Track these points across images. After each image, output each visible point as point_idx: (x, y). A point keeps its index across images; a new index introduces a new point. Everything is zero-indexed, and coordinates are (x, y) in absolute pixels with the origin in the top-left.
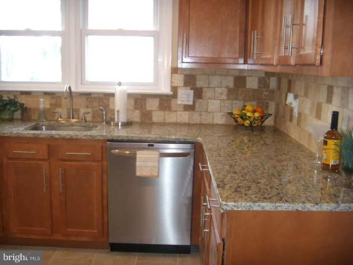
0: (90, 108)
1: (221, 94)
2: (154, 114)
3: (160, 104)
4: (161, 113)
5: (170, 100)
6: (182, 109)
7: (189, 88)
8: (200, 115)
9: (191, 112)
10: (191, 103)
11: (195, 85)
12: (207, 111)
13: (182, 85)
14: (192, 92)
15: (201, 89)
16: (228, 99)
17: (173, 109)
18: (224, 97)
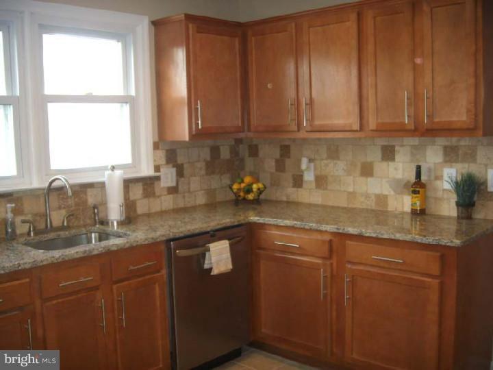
0: (64, 208)
1: (201, 169)
2: (139, 204)
3: (144, 189)
4: (145, 201)
5: (153, 184)
6: (166, 193)
7: (171, 165)
8: (184, 197)
9: (175, 195)
10: (174, 184)
11: (176, 161)
12: (189, 192)
13: (164, 162)
14: (174, 170)
15: (182, 164)
16: (207, 174)
17: (157, 194)
18: (203, 172)
